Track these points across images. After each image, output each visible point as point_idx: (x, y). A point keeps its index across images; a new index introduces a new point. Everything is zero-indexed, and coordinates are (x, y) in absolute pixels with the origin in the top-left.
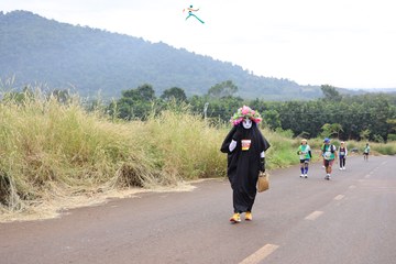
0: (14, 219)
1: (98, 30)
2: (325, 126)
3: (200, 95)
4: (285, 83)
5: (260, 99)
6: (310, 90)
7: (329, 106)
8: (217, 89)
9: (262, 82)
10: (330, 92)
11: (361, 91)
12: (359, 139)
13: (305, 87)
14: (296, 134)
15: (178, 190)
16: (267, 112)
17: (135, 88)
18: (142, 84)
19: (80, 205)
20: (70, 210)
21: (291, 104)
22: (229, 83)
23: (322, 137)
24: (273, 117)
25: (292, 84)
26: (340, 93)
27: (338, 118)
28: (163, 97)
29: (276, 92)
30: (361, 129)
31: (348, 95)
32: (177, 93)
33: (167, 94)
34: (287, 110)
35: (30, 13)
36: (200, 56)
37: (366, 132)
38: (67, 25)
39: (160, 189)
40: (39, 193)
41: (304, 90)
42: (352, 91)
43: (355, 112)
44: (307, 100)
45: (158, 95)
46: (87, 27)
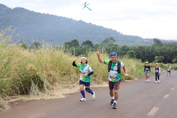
0: (49, 98)
1: (52, 15)
2: (156, 57)
3: (98, 44)
4: (136, 38)
5: (126, 45)
6: (148, 41)
7: (157, 48)
8: (106, 41)
9: (126, 38)
10: (157, 42)
11: (171, 41)
12: (172, 63)
13: (146, 39)
14: (143, 61)
15: (104, 86)
16: (130, 51)
17: (70, 41)
18: (73, 39)
19: (70, 92)
20: (67, 94)
21: (140, 47)
22: (112, 38)
23: (155, 62)
24: (132, 53)
25: (140, 38)
26: (162, 42)
27: (162, 54)
28: (82, 45)
29: (133, 42)
30: (172, 58)
31: (165, 43)
32: (89, 43)
33: (84, 43)
34: (138, 50)
35: (23, 8)
36: (98, 26)
37: (175, 60)
38: (39, 13)
39: (97, 86)
40: (52, 88)
41: (145, 41)
42: (167, 41)
43: (169, 51)
44: (147, 45)
45: (80, 44)
46: (48, 14)
